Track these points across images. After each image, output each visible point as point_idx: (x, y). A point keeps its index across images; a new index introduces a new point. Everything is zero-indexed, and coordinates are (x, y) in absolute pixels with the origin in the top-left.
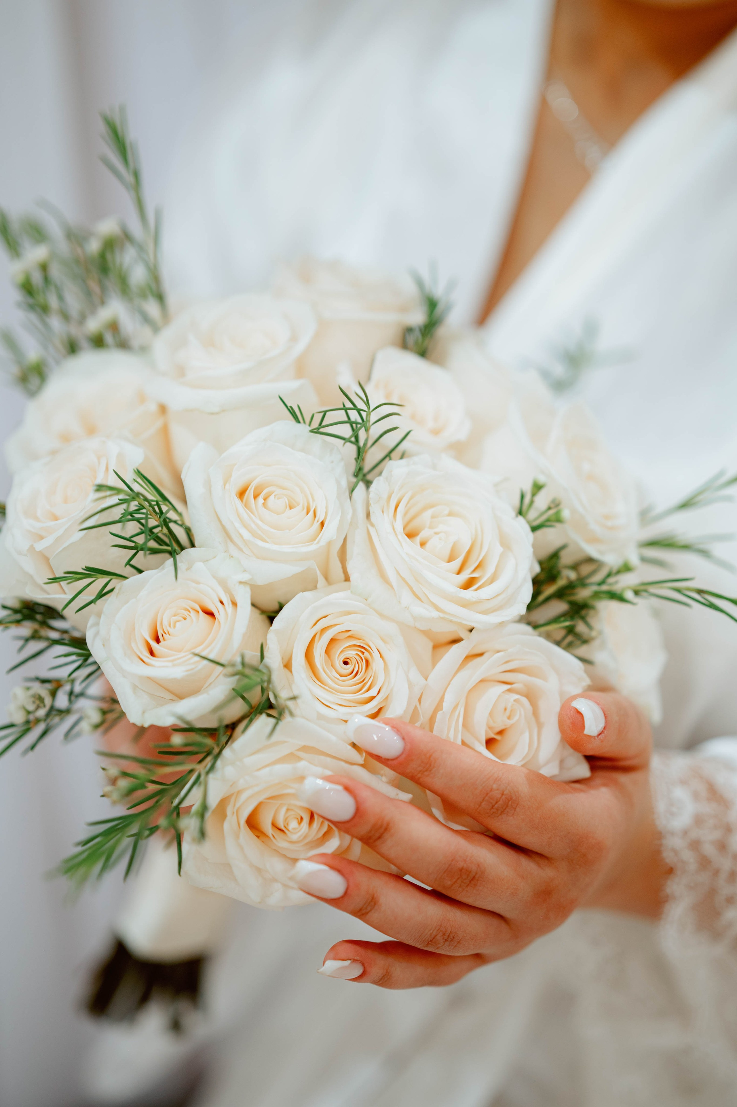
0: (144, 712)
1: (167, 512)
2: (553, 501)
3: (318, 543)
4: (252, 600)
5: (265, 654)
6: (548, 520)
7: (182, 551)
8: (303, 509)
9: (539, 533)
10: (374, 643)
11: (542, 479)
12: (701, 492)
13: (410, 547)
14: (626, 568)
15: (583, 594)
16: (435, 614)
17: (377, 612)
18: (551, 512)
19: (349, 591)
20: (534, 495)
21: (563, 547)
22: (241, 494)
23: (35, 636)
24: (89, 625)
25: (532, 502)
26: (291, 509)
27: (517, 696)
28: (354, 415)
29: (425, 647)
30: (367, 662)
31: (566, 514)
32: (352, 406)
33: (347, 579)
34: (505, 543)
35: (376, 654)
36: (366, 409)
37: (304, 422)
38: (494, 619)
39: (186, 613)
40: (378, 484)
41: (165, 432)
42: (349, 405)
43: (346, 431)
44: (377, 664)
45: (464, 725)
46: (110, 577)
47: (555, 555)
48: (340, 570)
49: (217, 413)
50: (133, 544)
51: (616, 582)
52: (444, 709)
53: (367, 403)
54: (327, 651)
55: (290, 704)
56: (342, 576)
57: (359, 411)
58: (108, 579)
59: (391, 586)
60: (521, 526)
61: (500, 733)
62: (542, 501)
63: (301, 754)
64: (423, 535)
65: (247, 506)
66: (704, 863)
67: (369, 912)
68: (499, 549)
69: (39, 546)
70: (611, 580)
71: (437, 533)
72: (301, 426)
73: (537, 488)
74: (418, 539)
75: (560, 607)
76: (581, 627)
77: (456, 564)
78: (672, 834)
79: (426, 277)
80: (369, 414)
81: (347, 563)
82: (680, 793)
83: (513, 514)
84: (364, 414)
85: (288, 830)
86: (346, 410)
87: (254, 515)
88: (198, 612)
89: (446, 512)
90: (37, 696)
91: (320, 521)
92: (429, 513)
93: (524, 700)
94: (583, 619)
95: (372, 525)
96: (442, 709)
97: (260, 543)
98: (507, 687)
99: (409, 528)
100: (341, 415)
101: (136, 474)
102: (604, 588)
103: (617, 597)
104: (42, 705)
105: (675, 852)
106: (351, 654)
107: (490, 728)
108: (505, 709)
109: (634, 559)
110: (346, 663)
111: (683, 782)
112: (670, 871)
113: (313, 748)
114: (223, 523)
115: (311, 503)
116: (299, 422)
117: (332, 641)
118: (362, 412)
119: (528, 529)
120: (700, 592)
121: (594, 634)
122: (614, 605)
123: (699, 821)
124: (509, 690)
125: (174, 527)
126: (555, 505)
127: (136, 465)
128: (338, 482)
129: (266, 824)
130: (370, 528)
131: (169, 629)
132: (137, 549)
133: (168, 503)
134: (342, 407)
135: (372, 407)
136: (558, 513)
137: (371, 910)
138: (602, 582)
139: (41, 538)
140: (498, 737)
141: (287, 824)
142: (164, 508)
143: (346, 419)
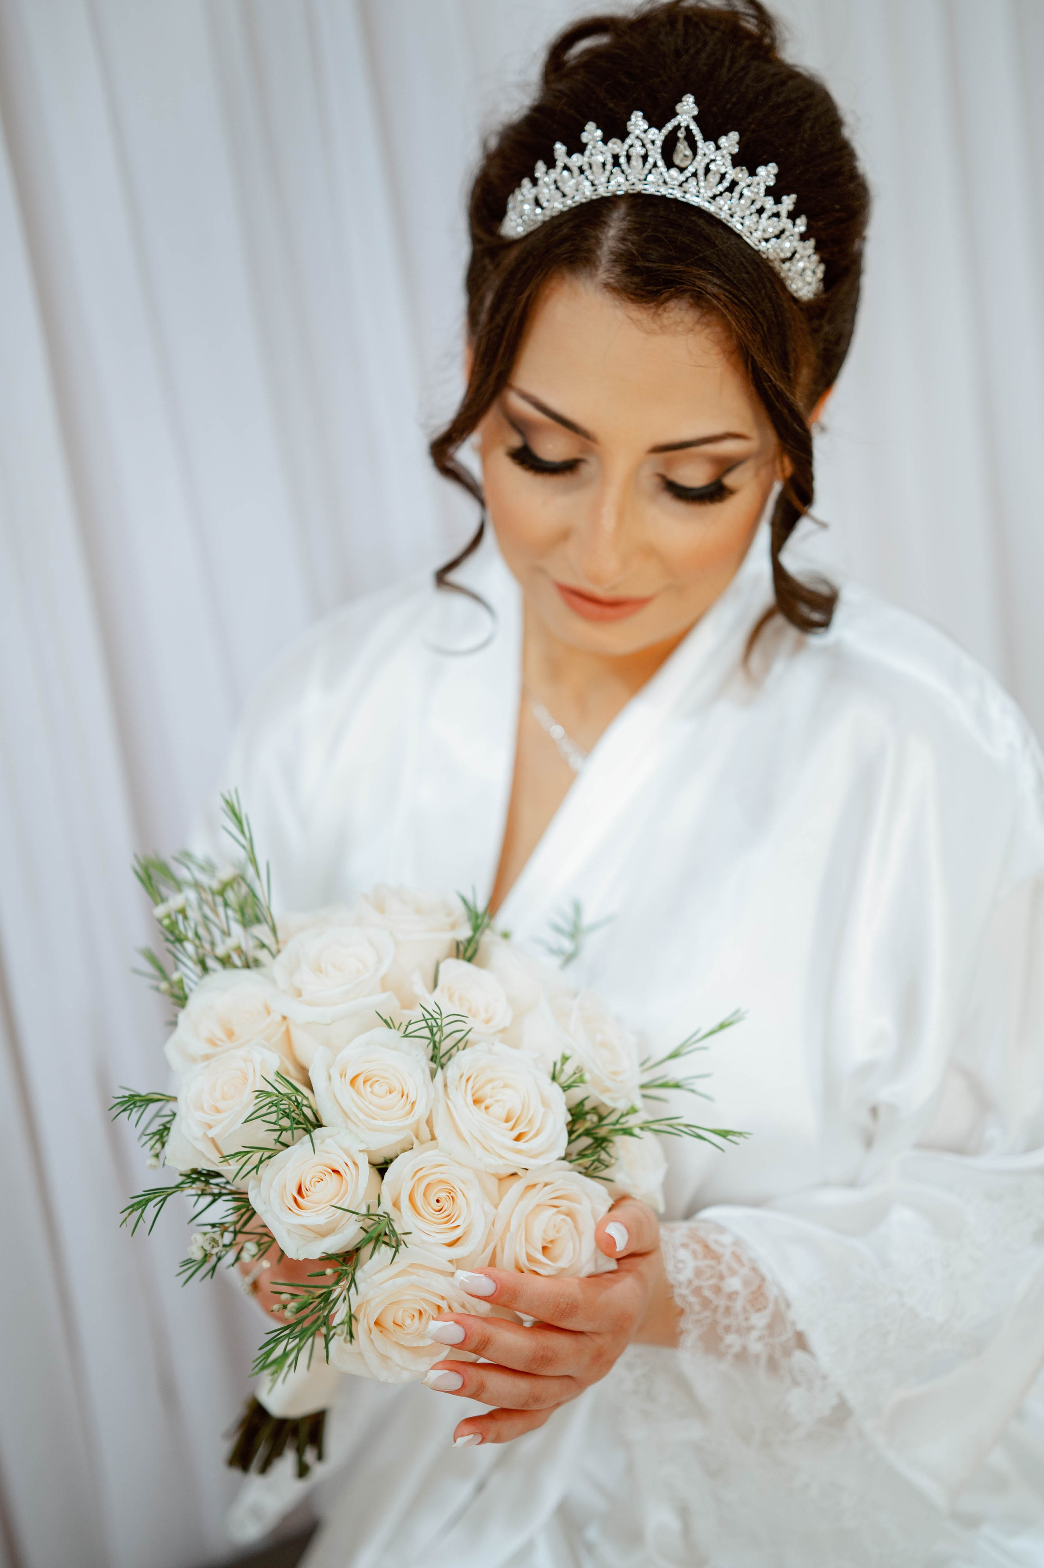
0: (298, 1250)
1: (302, 1101)
2: (578, 1068)
3: (413, 1116)
4: (369, 1160)
5: (381, 1200)
6: (574, 1082)
7: (315, 1130)
8: (399, 1092)
9: (570, 1092)
10: (458, 1185)
11: (568, 1053)
12: (683, 1046)
13: (478, 1113)
14: (633, 1110)
15: (602, 1132)
16: (501, 1162)
17: (458, 1163)
18: (576, 1076)
19: (437, 1150)
20: (563, 1064)
21: (587, 1098)
22: (353, 1081)
23: (203, 1193)
24: (250, 1188)
25: (562, 1070)
26: (390, 1093)
27: (563, 1217)
28: (432, 1022)
29: (492, 1184)
30: (452, 1197)
31: (587, 1077)
32: (430, 1017)
33: (433, 1138)
34: (545, 1103)
35: (459, 1194)
36: (439, 1017)
37: (395, 1028)
38: (541, 1162)
39: (322, 1175)
40: (452, 1070)
41: (287, 1032)
42: (428, 1016)
43: (426, 1033)
44: (460, 1199)
45: (526, 1240)
46: (263, 1151)
47: (581, 1103)
48: (428, 1133)
49: (330, 1024)
50: (277, 1127)
51: (627, 1122)
52: (511, 1231)
53: (441, 1014)
54: (424, 1195)
55: (405, 1238)
56: (430, 1137)
57: (435, 1019)
58: (262, 1153)
59: (466, 1142)
60: (556, 1089)
61: (552, 1242)
62: (569, 1068)
63: (410, 1269)
64: (488, 1102)
65: (358, 1092)
66: (706, 1303)
67: (480, 1394)
68: (541, 1110)
69: (211, 1133)
70: (623, 1120)
71: (497, 1101)
72: (393, 1030)
73: (565, 1059)
74: (483, 1105)
75: (586, 1141)
76: (603, 1156)
77: (511, 1124)
78: (680, 1284)
79: (469, 897)
80: (442, 1019)
81: (434, 1129)
82: (683, 1254)
83: (549, 1080)
84: (439, 1021)
85: (404, 1325)
86: (426, 1020)
87: (365, 1100)
88: (331, 1173)
89: (502, 1085)
90: (212, 1239)
91: (412, 1102)
92: (490, 1086)
93: (568, 1219)
94: (604, 1149)
95: (450, 1099)
96: (509, 1231)
97: (373, 1122)
98: (556, 1210)
99: (476, 1096)
100: (424, 1024)
101: (276, 1076)
102: (618, 1127)
103: (627, 1132)
104: (215, 1245)
105: (683, 1297)
106: (442, 1195)
107: (544, 1239)
108: (555, 1226)
109: (639, 1103)
110: (438, 1201)
111: (685, 1246)
112: (682, 1312)
113: (421, 1265)
114: (343, 1107)
115: (404, 1086)
116: (391, 1028)
117: (428, 1185)
118: (437, 1020)
119: (561, 1090)
120: (687, 1126)
121: (613, 1161)
122: (627, 1138)
123: (698, 1273)
124: (558, 1212)
125: (305, 1110)
126: (579, 1071)
127: (276, 1069)
128: (423, 1071)
129: (388, 1322)
130: (449, 1102)
131: (310, 1187)
132: (282, 1130)
133: (299, 1093)
134: (423, 1018)
135: (444, 1016)
136: (581, 1076)
137: (481, 1393)
138: (617, 1122)
139: (210, 1127)
140: (549, 1245)
141: (404, 1321)
142: (299, 1099)
143: (426, 1025)
